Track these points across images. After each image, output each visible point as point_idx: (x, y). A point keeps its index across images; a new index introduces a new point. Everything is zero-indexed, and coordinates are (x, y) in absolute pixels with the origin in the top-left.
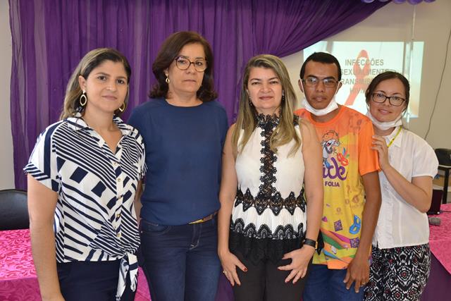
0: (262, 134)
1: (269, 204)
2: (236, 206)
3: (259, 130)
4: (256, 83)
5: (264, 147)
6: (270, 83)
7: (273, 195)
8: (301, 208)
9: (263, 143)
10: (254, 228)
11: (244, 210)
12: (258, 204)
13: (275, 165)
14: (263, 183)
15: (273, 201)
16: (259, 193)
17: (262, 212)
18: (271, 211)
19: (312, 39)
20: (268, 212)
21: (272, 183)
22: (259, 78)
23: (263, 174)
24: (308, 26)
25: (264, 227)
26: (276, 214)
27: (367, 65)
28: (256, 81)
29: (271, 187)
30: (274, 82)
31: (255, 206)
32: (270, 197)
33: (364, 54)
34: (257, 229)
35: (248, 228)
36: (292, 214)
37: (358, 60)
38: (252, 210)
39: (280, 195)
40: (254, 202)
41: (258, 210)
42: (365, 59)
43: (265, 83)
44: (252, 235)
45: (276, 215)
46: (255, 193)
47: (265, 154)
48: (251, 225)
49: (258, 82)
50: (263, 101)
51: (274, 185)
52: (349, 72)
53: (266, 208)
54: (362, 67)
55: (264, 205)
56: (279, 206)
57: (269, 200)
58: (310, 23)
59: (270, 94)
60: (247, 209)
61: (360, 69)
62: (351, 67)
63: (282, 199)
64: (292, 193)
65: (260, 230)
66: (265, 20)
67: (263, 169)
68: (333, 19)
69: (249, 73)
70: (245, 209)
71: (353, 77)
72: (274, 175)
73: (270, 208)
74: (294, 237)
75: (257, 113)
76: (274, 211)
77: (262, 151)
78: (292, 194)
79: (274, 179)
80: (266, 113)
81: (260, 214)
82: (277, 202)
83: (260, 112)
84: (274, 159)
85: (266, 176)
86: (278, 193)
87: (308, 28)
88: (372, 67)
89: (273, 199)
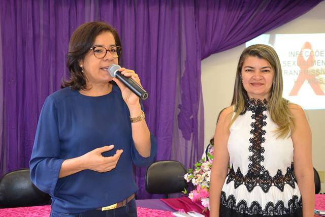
0: (253, 117)
1: (258, 182)
2: (227, 183)
3: (249, 113)
4: (249, 70)
5: (253, 129)
6: (263, 71)
7: (261, 173)
8: (291, 185)
9: (252, 125)
10: (245, 204)
11: (236, 188)
12: (248, 182)
13: (263, 145)
14: (251, 163)
15: (262, 179)
16: (249, 172)
17: (252, 189)
18: (260, 188)
19: (254, 33)
20: (258, 189)
21: (260, 161)
22: (252, 66)
23: (251, 154)
24: (250, 20)
25: (255, 203)
26: (266, 190)
27: (311, 56)
28: (250, 69)
29: (260, 165)
30: (266, 71)
31: (245, 184)
32: (259, 175)
33: (308, 45)
34: (249, 206)
35: (240, 204)
36: (282, 190)
37: (301, 52)
38: (243, 187)
39: (268, 173)
40: (244, 180)
41: (248, 188)
42: (309, 51)
43: (258, 71)
44: (244, 212)
45: (266, 192)
46: (244, 172)
47: (254, 134)
48: (243, 202)
49: (251, 70)
50: (254, 88)
51: (262, 164)
52: (292, 63)
53: (256, 185)
54: (306, 59)
55: (253, 183)
56: (268, 183)
57: (258, 178)
58: (251, 18)
59: (262, 82)
60: (238, 186)
61: (304, 61)
62: (295, 59)
63: (270, 177)
64: (279, 170)
65: (252, 207)
66: (207, 16)
67: (251, 149)
68: (274, 13)
69: (244, 60)
70: (236, 186)
71: (298, 69)
72: (262, 154)
73: (260, 185)
74: (285, 212)
75: (248, 98)
76: (263, 189)
77: (252, 132)
78: (279, 172)
79: (262, 158)
80: (257, 98)
81: (250, 191)
82: (265, 180)
83: (251, 97)
84: (263, 140)
85: (253, 156)
86: (266, 171)
87: (250, 23)
88: (316, 59)
89: (262, 177)
